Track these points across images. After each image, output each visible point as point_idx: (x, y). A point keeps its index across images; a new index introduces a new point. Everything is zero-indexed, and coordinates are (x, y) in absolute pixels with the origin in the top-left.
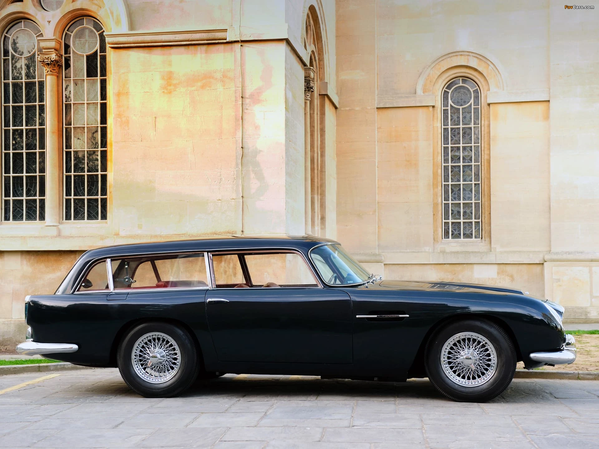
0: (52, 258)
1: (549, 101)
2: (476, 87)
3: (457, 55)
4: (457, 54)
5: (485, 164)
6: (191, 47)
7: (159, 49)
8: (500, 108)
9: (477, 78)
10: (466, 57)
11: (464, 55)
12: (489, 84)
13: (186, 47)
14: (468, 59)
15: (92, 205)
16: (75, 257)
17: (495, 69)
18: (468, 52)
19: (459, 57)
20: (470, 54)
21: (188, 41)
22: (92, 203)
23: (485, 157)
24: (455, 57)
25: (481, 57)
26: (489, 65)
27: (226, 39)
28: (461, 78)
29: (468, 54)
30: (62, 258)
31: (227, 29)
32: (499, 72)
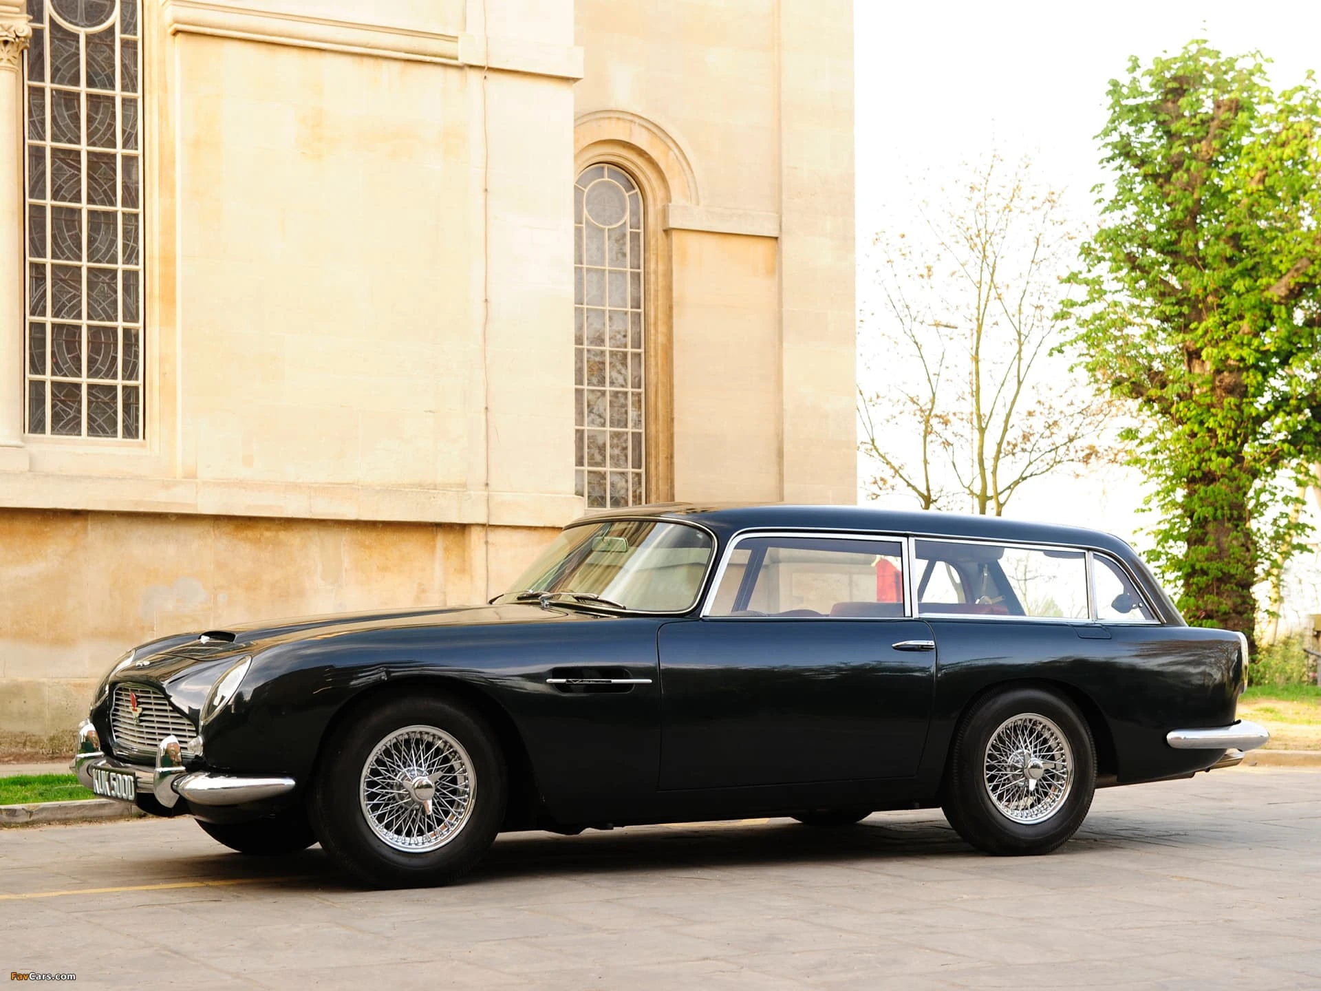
0: (22, 526)
1: (776, 238)
2: (634, 188)
3: (610, 118)
4: (612, 115)
5: (660, 352)
6: (366, 61)
7: (295, 52)
8: (692, 241)
9: (644, 173)
10: (628, 124)
11: (623, 119)
12: (668, 186)
13: (357, 59)
14: (631, 130)
15: (94, 400)
16: (85, 529)
17: (680, 158)
18: (632, 114)
19: (614, 121)
20: (636, 120)
21: (366, 47)
22: (102, 396)
23: (657, 338)
24: (607, 121)
25: (655, 130)
26: (670, 148)
27: (456, 59)
28: (606, 165)
29: (631, 118)
30: (48, 529)
31: (457, 37)
32: (688, 164)
